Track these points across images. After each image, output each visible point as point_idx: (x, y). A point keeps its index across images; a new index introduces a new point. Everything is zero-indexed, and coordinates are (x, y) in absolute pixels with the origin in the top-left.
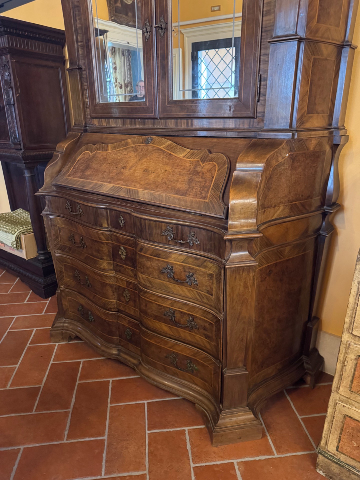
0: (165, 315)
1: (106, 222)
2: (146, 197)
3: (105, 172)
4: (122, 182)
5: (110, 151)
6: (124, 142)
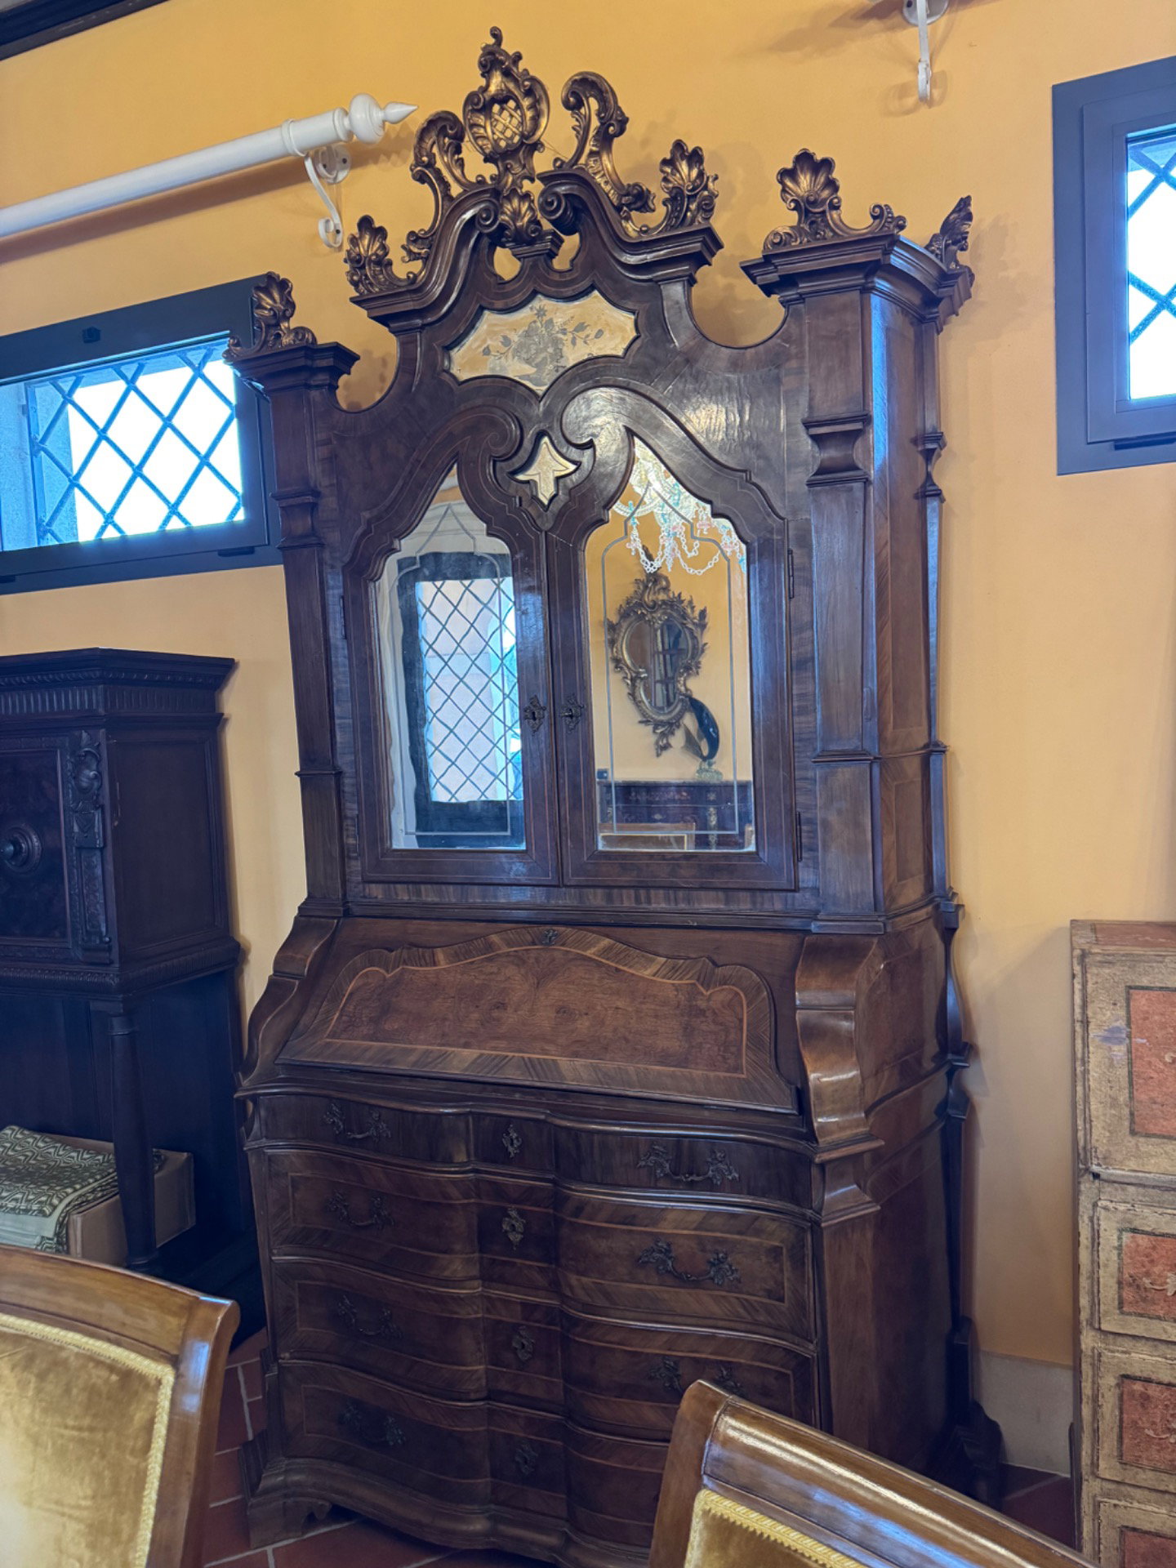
0: (651, 1378)
1: (463, 1148)
2: (585, 1076)
3: (445, 1019)
4: (503, 1044)
5: (443, 965)
6: (479, 942)
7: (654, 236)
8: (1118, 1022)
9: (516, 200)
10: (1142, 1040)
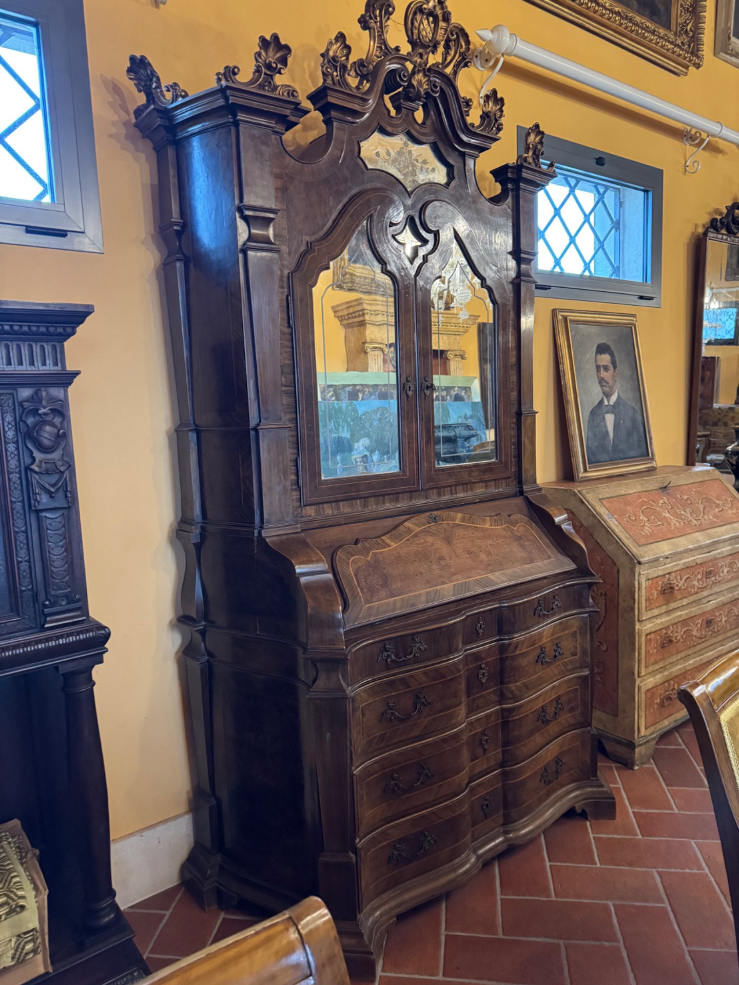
4: (459, 577)
5: (394, 545)
6: (401, 528)
7: (478, 131)
8: (607, 512)
9: (421, 75)
10: (616, 516)
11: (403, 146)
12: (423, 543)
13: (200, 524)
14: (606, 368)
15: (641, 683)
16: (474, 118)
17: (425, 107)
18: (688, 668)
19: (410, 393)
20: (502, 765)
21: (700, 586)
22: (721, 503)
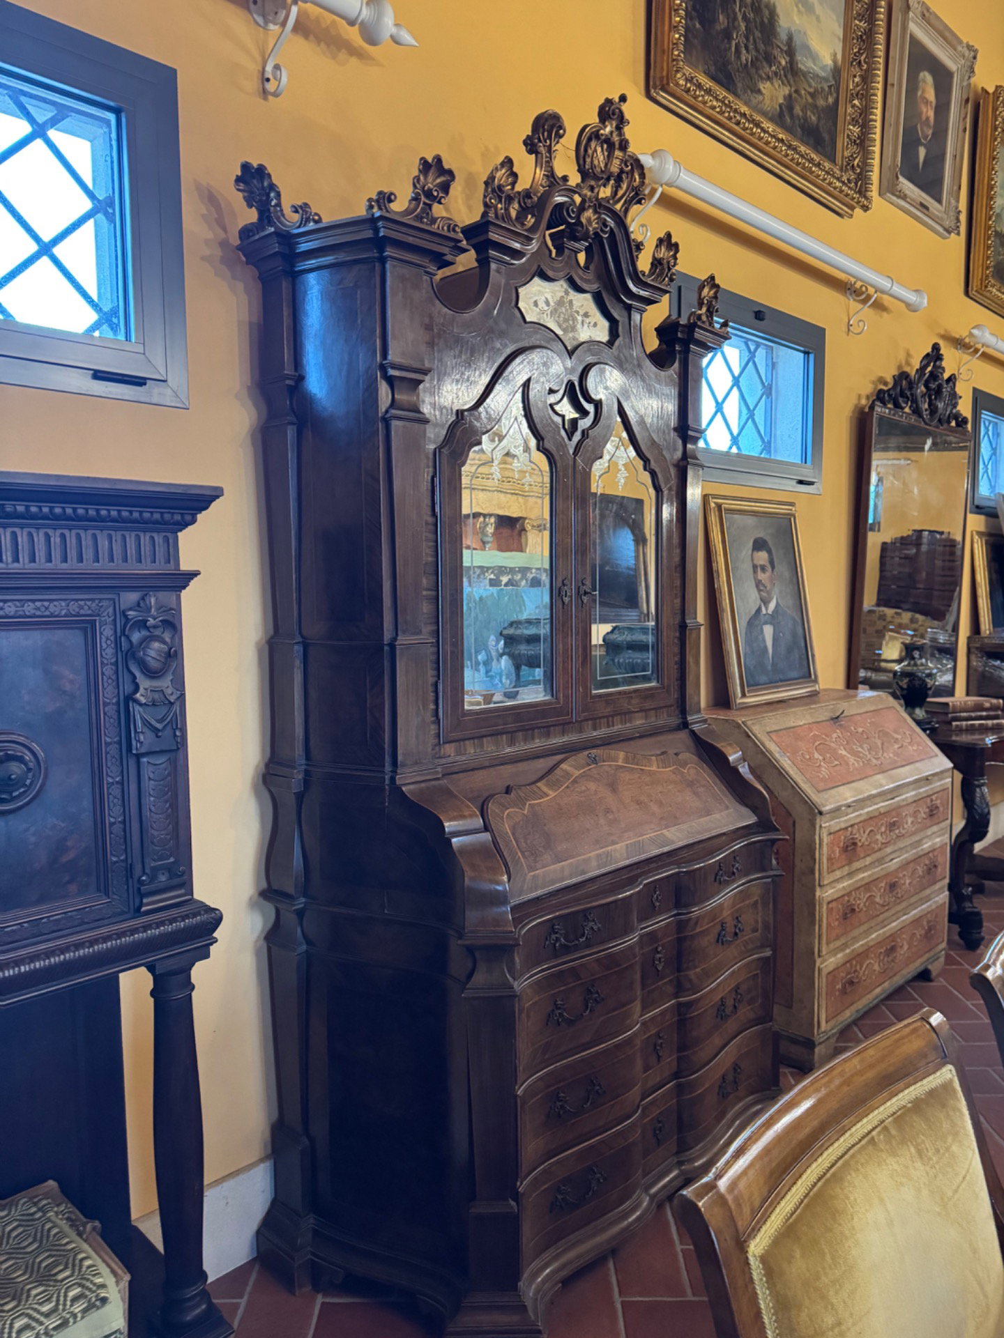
5: (552, 794)
6: (557, 771)
7: (649, 281)
8: (778, 749)
9: (591, 211)
10: (788, 754)
11: (563, 294)
12: (585, 791)
13: (303, 767)
14: (763, 569)
15: (821, 964)
16: (644, 263)
17: (588, 250)
18: (871, 944)
19: (566, 600)
20: (677, 1075)
21: (884, 841)
22: (899, 737)
